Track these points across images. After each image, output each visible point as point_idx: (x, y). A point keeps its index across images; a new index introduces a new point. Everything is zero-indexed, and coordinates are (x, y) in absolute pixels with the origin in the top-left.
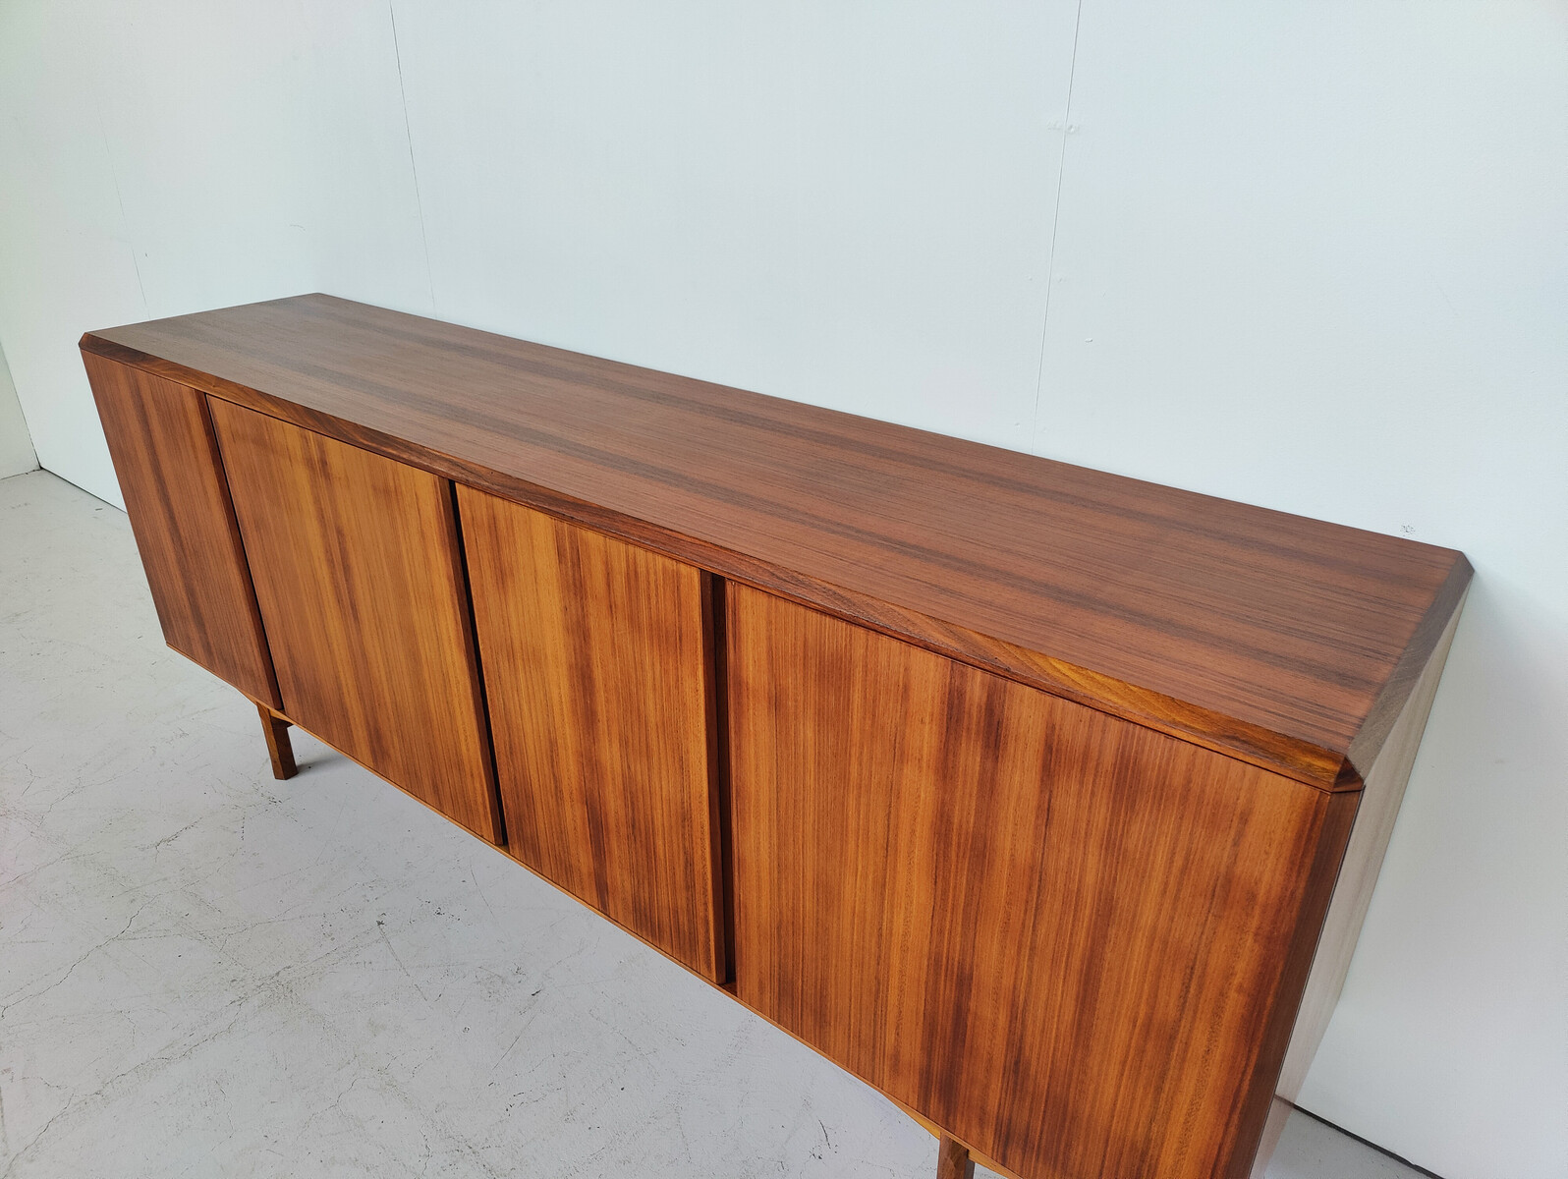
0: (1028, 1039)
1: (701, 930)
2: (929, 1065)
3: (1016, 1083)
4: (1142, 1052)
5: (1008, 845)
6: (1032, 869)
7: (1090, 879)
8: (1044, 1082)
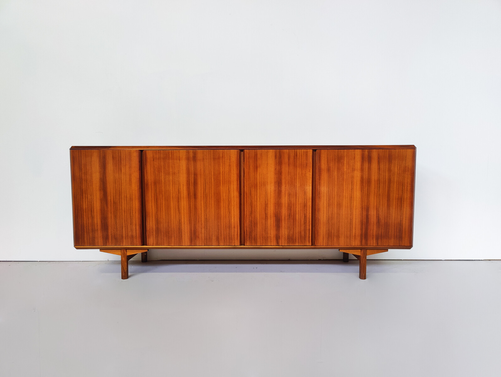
0: (380, 213)
1: (308, 233)
2: (362, 232)
3: (378, 225)
4: (398, 204)
5: (373, 178)
6: (378, 180)
7: (387, 177)
8: (383, 221)
